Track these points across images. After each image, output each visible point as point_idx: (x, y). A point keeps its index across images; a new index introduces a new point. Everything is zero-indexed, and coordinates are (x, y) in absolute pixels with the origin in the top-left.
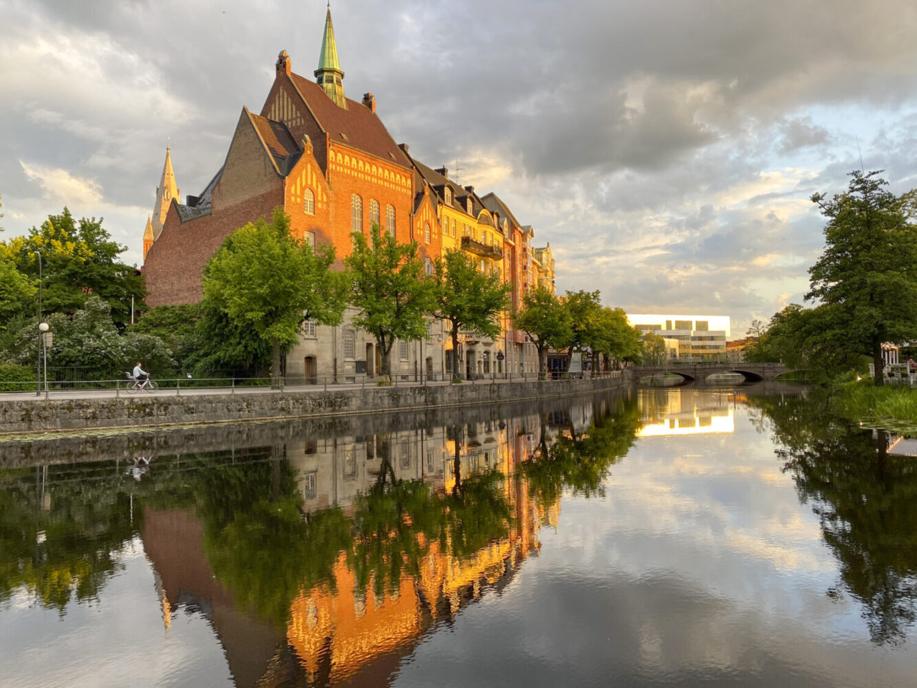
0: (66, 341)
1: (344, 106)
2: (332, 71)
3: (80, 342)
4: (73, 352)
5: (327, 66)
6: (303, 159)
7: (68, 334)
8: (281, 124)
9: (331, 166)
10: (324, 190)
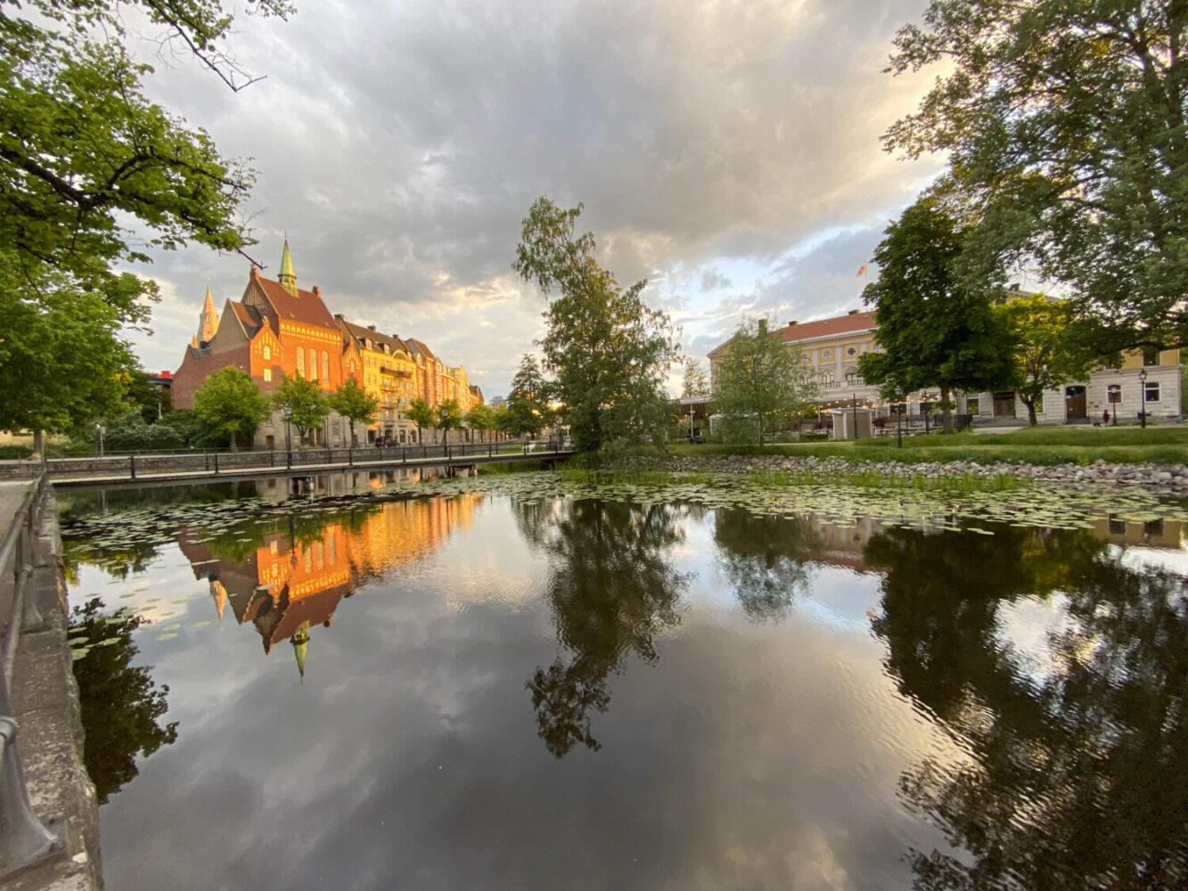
0: (114, 430)
1: (297, 295)
2: (288, 276)
3: (123, 431)
4: (119, 436)
5: (285, 273)
6: (262, 330)
7: (116, 427)
8: (254, 307)
9: (282, 333)
10: (277, 346)
